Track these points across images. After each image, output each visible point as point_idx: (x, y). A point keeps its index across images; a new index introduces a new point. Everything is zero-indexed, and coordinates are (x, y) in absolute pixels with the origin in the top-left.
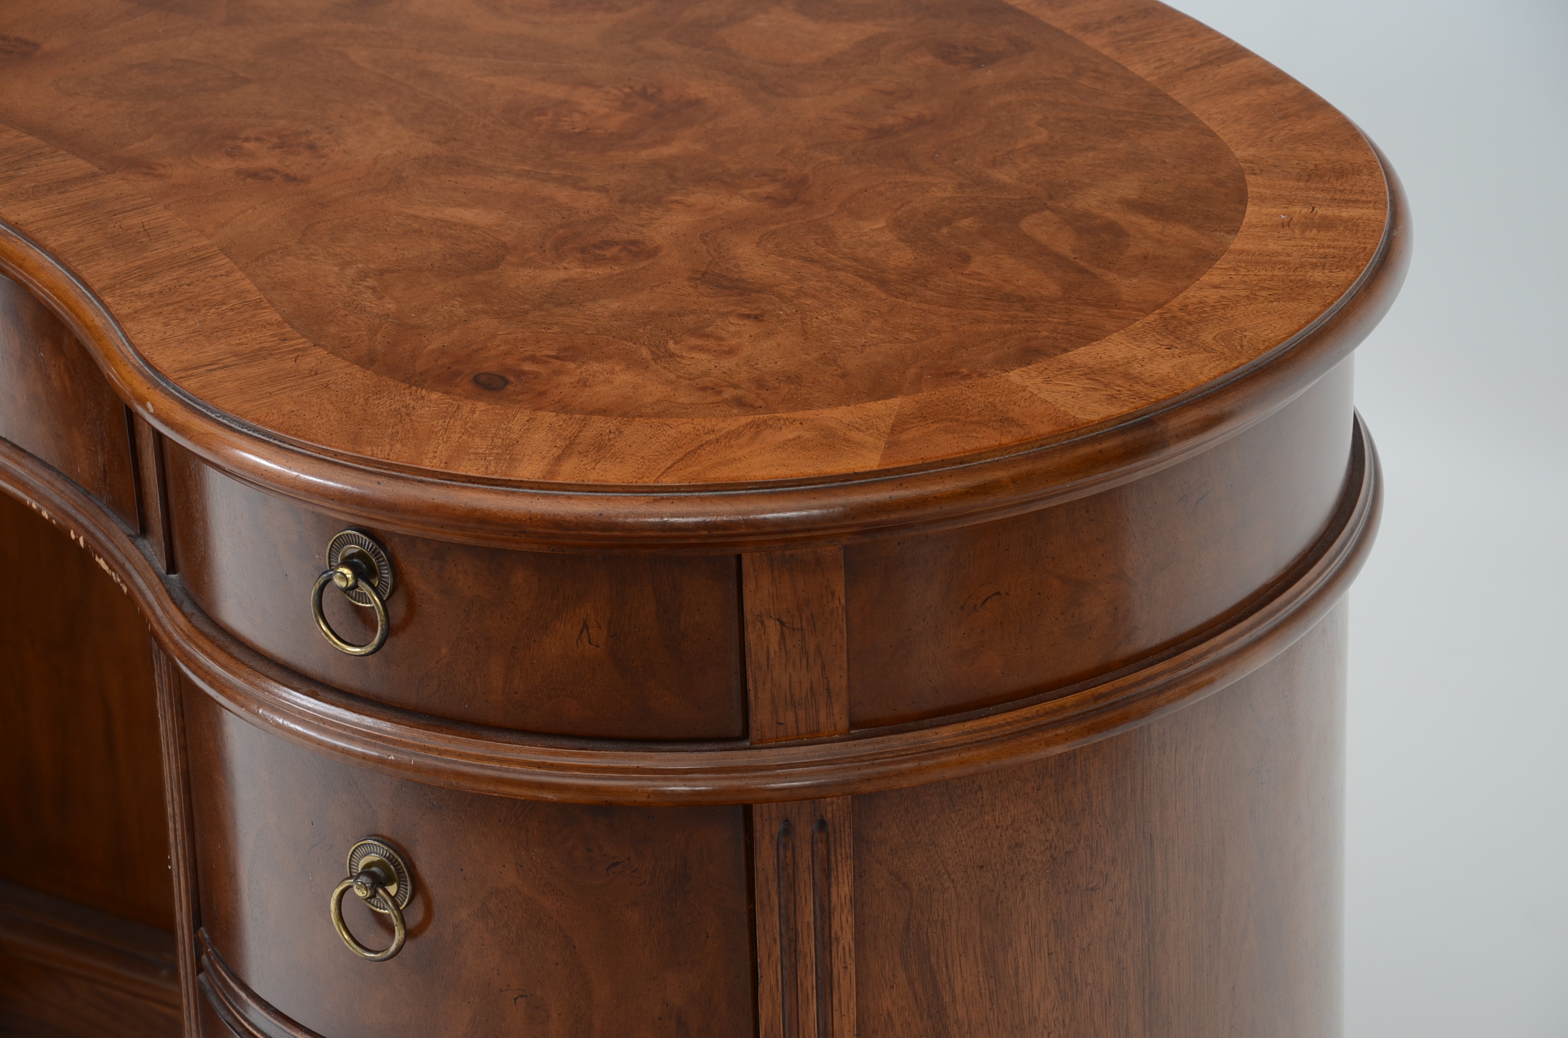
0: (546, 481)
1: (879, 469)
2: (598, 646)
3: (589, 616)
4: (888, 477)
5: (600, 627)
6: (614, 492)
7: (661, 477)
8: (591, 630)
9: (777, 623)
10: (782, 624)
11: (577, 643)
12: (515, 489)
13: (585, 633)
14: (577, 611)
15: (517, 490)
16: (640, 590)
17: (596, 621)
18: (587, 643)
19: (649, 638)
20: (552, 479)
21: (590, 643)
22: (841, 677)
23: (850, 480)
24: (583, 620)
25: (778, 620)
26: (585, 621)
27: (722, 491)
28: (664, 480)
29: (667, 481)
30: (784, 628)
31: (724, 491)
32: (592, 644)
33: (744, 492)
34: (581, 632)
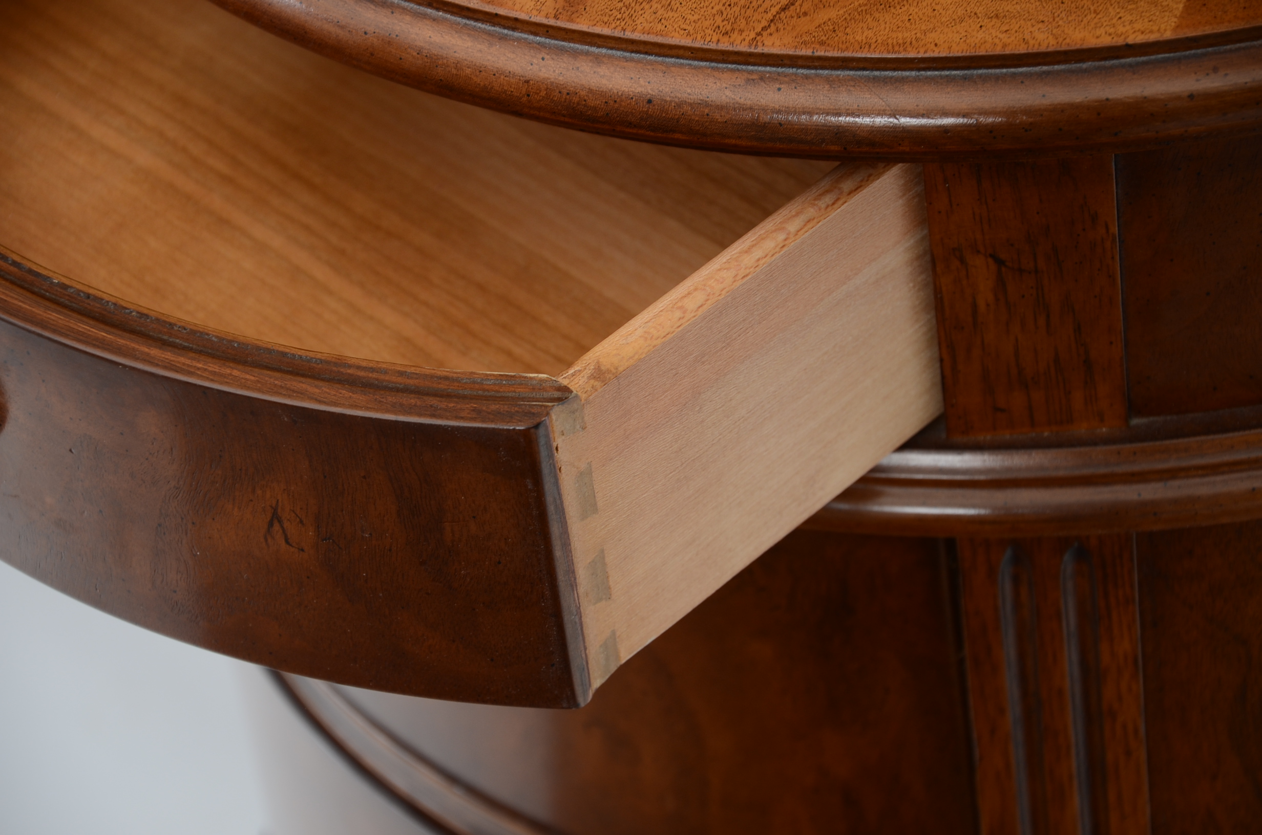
0: (560, 24)
1: (1174, 37)
2: (302, 550)
3: (280, 504)
4: (1193, 52)
5: (301, 522)
6: (678, 57)
7: (765, 33)
8: (286, 524)
9: (990, 260)
10: (1000, 262)
11: (266, 540)
12: (506, 31)
13: (276, 527)
14: (259, 492)
15: (510, 33)
16: (364, 477)
17: (293, 511)
18: (283, 542)
19: (390, 550)
20: (571, 20)
21: (287, 542)
22: (1111, 343)
23: (1117, 58)
24: (271, 506)
25: (991, 256)
26: (275, 510)
27: (872, 69)
28: (768, 41)
29: (773, 45)
30: (1003, 269)
31: (877, 69)
32: (291, 545)
33: (913, 73)
34: (271, 524)
